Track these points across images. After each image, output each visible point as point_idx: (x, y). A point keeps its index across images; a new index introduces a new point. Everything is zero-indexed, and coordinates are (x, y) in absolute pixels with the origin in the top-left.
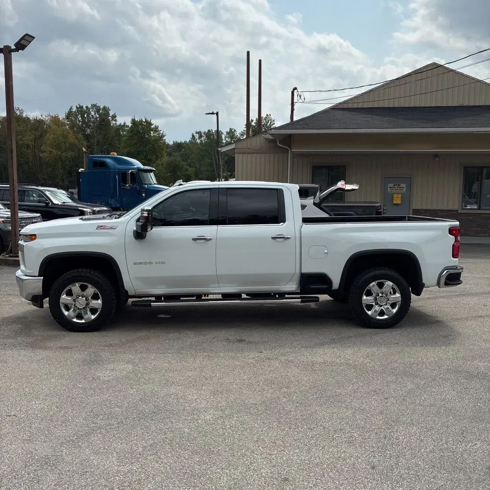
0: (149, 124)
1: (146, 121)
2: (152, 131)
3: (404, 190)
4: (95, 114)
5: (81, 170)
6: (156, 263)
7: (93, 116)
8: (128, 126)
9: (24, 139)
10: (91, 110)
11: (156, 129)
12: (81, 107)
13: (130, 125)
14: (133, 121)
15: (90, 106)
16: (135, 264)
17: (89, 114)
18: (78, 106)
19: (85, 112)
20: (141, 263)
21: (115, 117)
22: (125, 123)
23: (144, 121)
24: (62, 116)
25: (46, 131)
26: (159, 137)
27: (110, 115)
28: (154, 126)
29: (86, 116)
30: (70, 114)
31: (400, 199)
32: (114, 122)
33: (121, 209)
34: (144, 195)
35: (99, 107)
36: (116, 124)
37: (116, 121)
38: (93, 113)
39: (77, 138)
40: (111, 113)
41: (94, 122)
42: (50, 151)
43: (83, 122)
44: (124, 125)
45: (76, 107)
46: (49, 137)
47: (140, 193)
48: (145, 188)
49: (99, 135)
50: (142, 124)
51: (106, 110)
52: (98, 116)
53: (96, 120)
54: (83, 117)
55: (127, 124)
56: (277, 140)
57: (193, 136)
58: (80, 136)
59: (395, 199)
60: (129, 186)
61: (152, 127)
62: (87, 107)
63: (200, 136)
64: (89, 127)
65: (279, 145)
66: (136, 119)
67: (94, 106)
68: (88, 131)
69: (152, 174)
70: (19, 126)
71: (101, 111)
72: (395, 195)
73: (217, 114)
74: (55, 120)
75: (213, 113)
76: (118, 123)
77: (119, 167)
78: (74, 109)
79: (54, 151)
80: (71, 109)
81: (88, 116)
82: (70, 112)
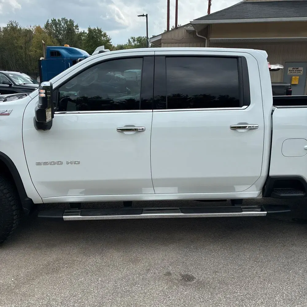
0: (100, 31)
1: (98, 30)
2: (103, 36)
3: (302, 72)
4: (64, 25)
5: (41, 59)
6: (68, 163)
7: (63, 27)
8: (86, 33)
9: (18, 42)
10: (62, 22)
11: (105, 35)
12: (55, 20)
13: (88, 32)
14: (90, 30)
15: (60, 19)
16: (39, 164)
18: (53, 20)
19: (57, 24)
20: (45, 163)
21: (78, 27)
22: (84, 31)
23: (97, 29)
24: (43, 26)
25: (33, 37)
26: (107, 40)
27: (75, 25)
28: (103, 32)
29: (58, 26)
30: (47, 25)
31: (297, 80)
32: (77, 31)
35: (67, 20)
36: (78, 31)
37: (78, 29)
38: (63, 24)
39: (53, 42)
40: (75, 24)
41: (64, 31)
42: (35, 51)
43: (57, 31)
44: (84, 33)
45: (52, 20)
46: (34, 41)
49: (67, 40)
50: (95, 32)
51: (71, 22)
52: (66, 26)
53: (65, 29)
54: (56, 27)
55: (85, 31)
56: (197, 31)
57: (129, 40)
58: (55, 40)
59: (294, 80)
61: (102, 33)
62: (59, 20)
63: (134, 41)
64: (60, 34)
65: (197, 35)
66: (91, 28)
67: (63, 19)
68: (60, 37)
70: (15, 33)
71: (68, 23)
72: (293, 77)
73: (147, 16)
74: (38, 29)
75: (143, 16)
76: (80, 31)
78: (50, 22)
79: (38, 51)
80: (48, 21)
81: (60, 26)
82: (48, 24)
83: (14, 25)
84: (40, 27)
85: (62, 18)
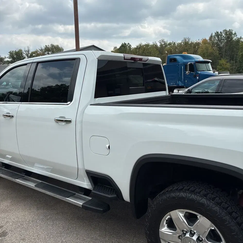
10: (223, 33)
12: (218, 33)
15: (222, 31)
17: (221, 36)
18: (216, 32)
19: (219, 35)
22: (241, 37)
30: (210, 38)
33: (185, 87)
34: (198, 78)
35: (227, 30)
38: (224, 35)
41: (224, 40)
43: (219, 40)
47: (195, 77)
48: (198, 73)
51: (231, 31)
53: (226, 38)
54: (218, 38)
60: (188, 72)
62: (221, 32)
68: (221, 45)
69: (210, 64)
74: (205, 41)
77: (185, 61)
78: (214, 34)
80: (212, 34)
81: (221, 37)
82: (211, 36)
83: (187, 40)
84: (206, 39)
85: (223, 30)
